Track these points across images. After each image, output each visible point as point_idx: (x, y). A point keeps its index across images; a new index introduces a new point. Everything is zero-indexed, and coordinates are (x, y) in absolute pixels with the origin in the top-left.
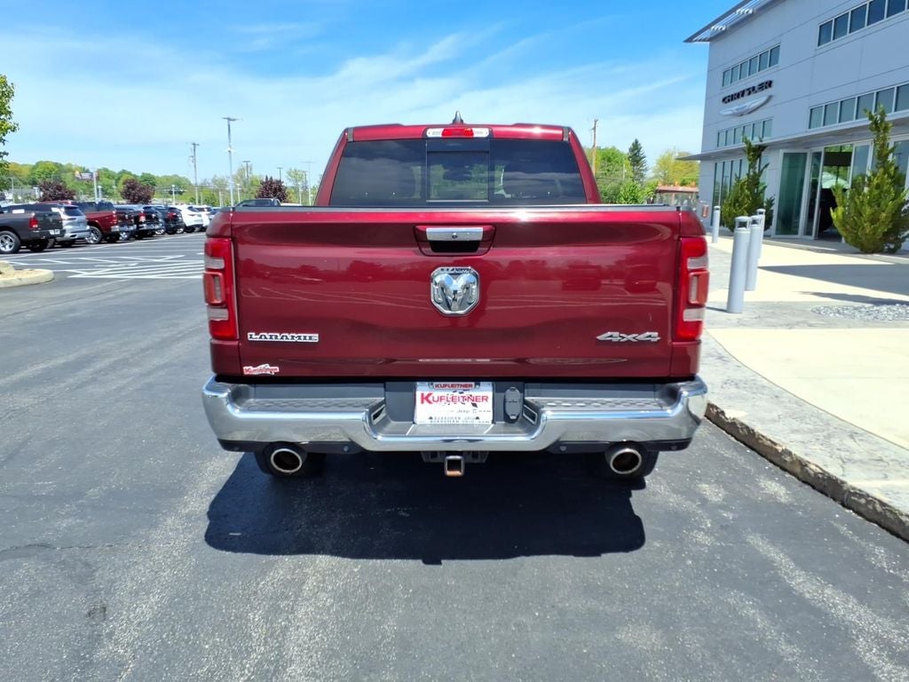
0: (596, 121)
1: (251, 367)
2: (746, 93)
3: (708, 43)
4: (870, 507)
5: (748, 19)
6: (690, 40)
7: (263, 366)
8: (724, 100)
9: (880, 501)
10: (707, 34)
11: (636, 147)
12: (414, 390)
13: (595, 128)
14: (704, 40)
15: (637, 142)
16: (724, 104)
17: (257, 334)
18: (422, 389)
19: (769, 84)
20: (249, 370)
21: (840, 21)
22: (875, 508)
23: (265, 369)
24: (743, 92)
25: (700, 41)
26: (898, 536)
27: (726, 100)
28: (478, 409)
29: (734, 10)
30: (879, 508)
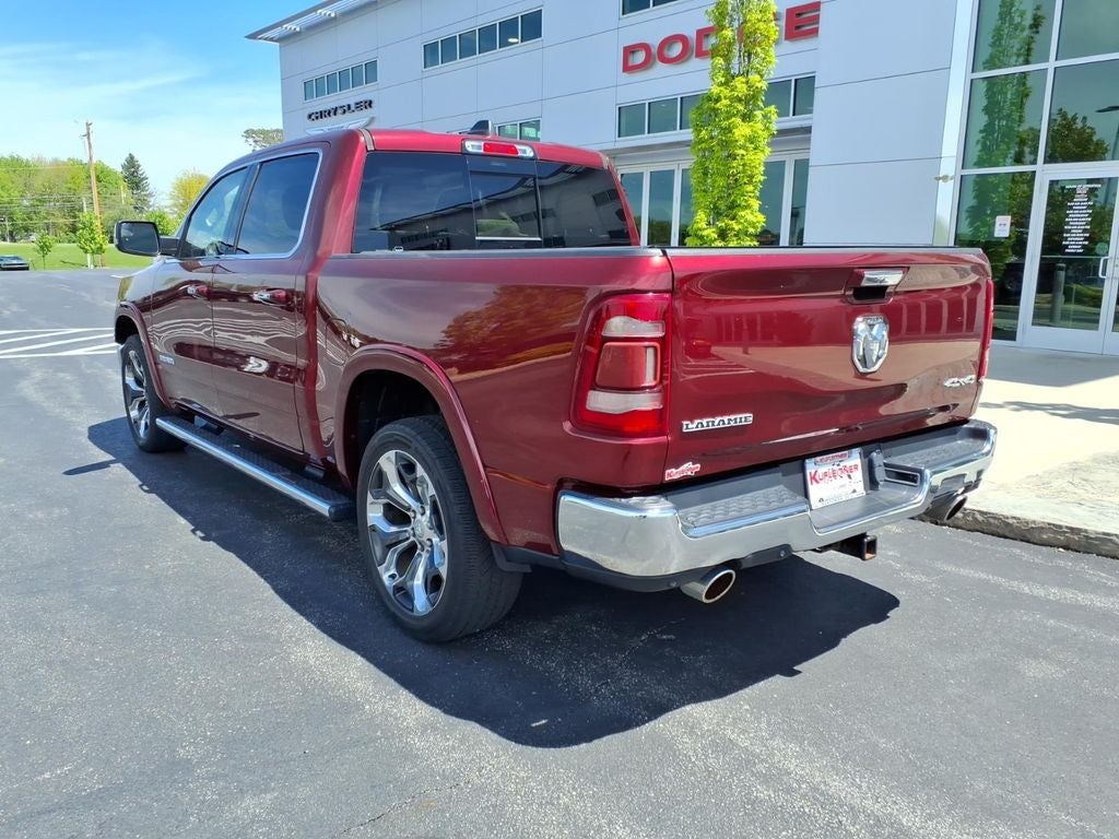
0: (88, 125)
1: (673, 470)
2: (340, 111)
3: (277, 44)
4: (970, 518)
5: (328, 22)
6: (253, 36)
7: (686, 465)
8: (310, 116)
9: (979, 511)
10: (275, 33)
11: (131, 165)
12: (803, 469)
13: (88, 135)
14: (272, 40)
15: (131, 157)
16: (309, 122)
17: (692, 422)
18: (810, 467)
19: (369, 104)
20: (673, 474)
21: (448, 43)
22: (975, 519)
23: (689, 469)
24: (336, 110)
25: (266, 39)
26: (1006, 537)
27: (313, 117)
28: (853, 480)
29: (314, 9)
30: (980, 518)
